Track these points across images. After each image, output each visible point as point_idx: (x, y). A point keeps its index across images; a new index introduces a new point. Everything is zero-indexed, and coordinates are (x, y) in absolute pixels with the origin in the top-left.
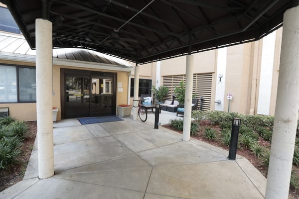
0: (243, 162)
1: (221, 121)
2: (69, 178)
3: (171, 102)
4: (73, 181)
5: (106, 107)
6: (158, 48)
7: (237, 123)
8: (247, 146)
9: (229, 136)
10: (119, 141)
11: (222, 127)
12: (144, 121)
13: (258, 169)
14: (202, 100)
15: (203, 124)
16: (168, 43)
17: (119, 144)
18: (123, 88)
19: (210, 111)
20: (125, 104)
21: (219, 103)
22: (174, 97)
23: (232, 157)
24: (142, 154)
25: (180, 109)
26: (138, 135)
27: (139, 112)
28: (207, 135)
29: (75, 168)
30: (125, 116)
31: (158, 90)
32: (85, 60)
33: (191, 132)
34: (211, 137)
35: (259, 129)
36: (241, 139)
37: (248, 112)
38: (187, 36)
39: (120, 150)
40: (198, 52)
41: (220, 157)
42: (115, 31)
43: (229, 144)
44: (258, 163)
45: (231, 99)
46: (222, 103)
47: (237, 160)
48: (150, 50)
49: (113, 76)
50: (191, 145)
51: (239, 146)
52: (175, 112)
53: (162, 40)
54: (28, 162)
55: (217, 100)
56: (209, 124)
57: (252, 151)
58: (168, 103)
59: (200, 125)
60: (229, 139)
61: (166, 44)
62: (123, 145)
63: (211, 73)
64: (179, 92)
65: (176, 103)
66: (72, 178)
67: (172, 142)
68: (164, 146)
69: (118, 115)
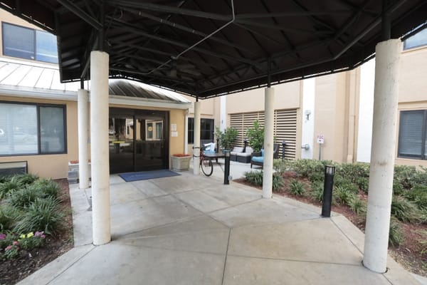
0: (339, 219)
1: (310, 172)
2: (130, 243)
3: (242, 149)
4: (136, 246)
5: (152, 158)
6: (225, 77)
7: (331, 172)
8: (343, 202)
9: (321, 190)
10: (181, 201)
11: (312, 179)
12: (208, 176)
13: (357, 226)
14: (284, 145)
15: (288, 176)
16: (241, 72)
17: (182, 204)
18: (178, 132)
19: (296, 159)
20: (181, 153)
21: (307, 149)
22: (245, 142)
23: (326, 214)
24: (214, 214)
25: (255, 158)
26: (203, 192)
27: (201, 164)
28: (294, 189)
29: (134, 232)
30: (183, 170)
31: (223, 133)
32: (127, 95)
33: (273, 187)
34: (299, 192)
35: (359, 181)
36: (337, 192)
37: (345, 159)
38: (265, 63)
39: (186, 210)
40: (279, 83)
41: (311, 215)
42: (174, 58)
43: (321, 200)
44: (357, 220)
45: (322, 142)
46: (311, 148)
47: (332, 218)
48: (216, 81)
49: (164, 116)
50: (274, 202)
51: (334, 201)
52: (247, 162)
53: (231, 68)
54: (72, 228)
55: (303, 144)
56: (295, 177)
57: (350, 206)
58: (237, 151)
59: (284, 178)
60: (322, 193)
61: (237, 74)
62: (187, 205)
63: (296, 109)
64: (252, 135)
65: (249, 151)
66: (135, 243)
67: (250, 200)
68: (241, 204)
69: (172, 168)
